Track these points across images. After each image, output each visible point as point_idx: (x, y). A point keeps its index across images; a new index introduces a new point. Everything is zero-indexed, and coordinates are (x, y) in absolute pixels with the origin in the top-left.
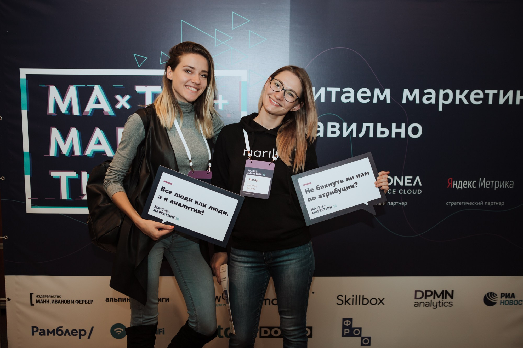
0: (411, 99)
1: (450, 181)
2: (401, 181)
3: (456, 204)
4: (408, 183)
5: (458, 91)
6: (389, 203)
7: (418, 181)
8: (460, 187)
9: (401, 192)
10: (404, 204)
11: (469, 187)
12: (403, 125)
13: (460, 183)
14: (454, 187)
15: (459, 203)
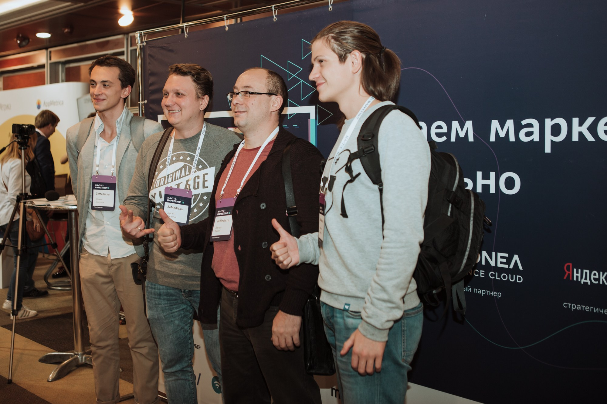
0: (502, 134)
1: (568, 267)
2: (491, 259)
3: (579, 308)
4: (502, 263)
5: (576, 121)
6: (475, 290)
7: (516, 262)
8: (585, 281)
9: (492, 275)
10: (497, 295)
11: (601, 283)
12: (493, 175)
13: (586, 273)
14: (575, 279)
15: (584, 308)
